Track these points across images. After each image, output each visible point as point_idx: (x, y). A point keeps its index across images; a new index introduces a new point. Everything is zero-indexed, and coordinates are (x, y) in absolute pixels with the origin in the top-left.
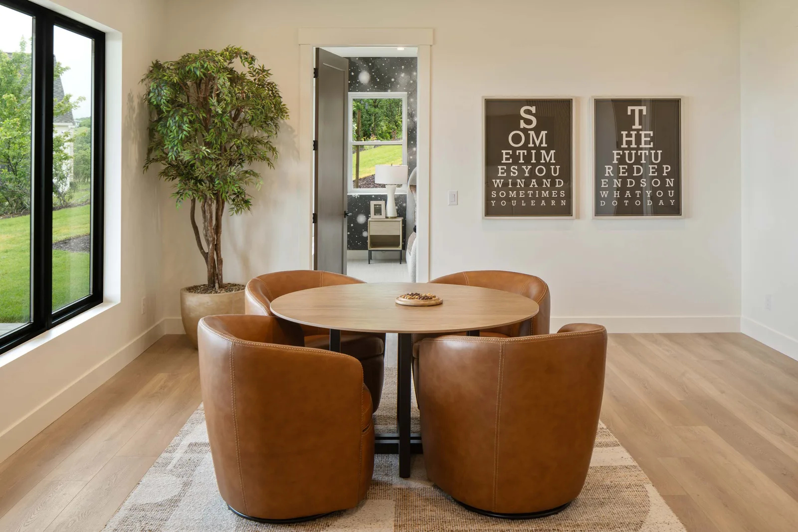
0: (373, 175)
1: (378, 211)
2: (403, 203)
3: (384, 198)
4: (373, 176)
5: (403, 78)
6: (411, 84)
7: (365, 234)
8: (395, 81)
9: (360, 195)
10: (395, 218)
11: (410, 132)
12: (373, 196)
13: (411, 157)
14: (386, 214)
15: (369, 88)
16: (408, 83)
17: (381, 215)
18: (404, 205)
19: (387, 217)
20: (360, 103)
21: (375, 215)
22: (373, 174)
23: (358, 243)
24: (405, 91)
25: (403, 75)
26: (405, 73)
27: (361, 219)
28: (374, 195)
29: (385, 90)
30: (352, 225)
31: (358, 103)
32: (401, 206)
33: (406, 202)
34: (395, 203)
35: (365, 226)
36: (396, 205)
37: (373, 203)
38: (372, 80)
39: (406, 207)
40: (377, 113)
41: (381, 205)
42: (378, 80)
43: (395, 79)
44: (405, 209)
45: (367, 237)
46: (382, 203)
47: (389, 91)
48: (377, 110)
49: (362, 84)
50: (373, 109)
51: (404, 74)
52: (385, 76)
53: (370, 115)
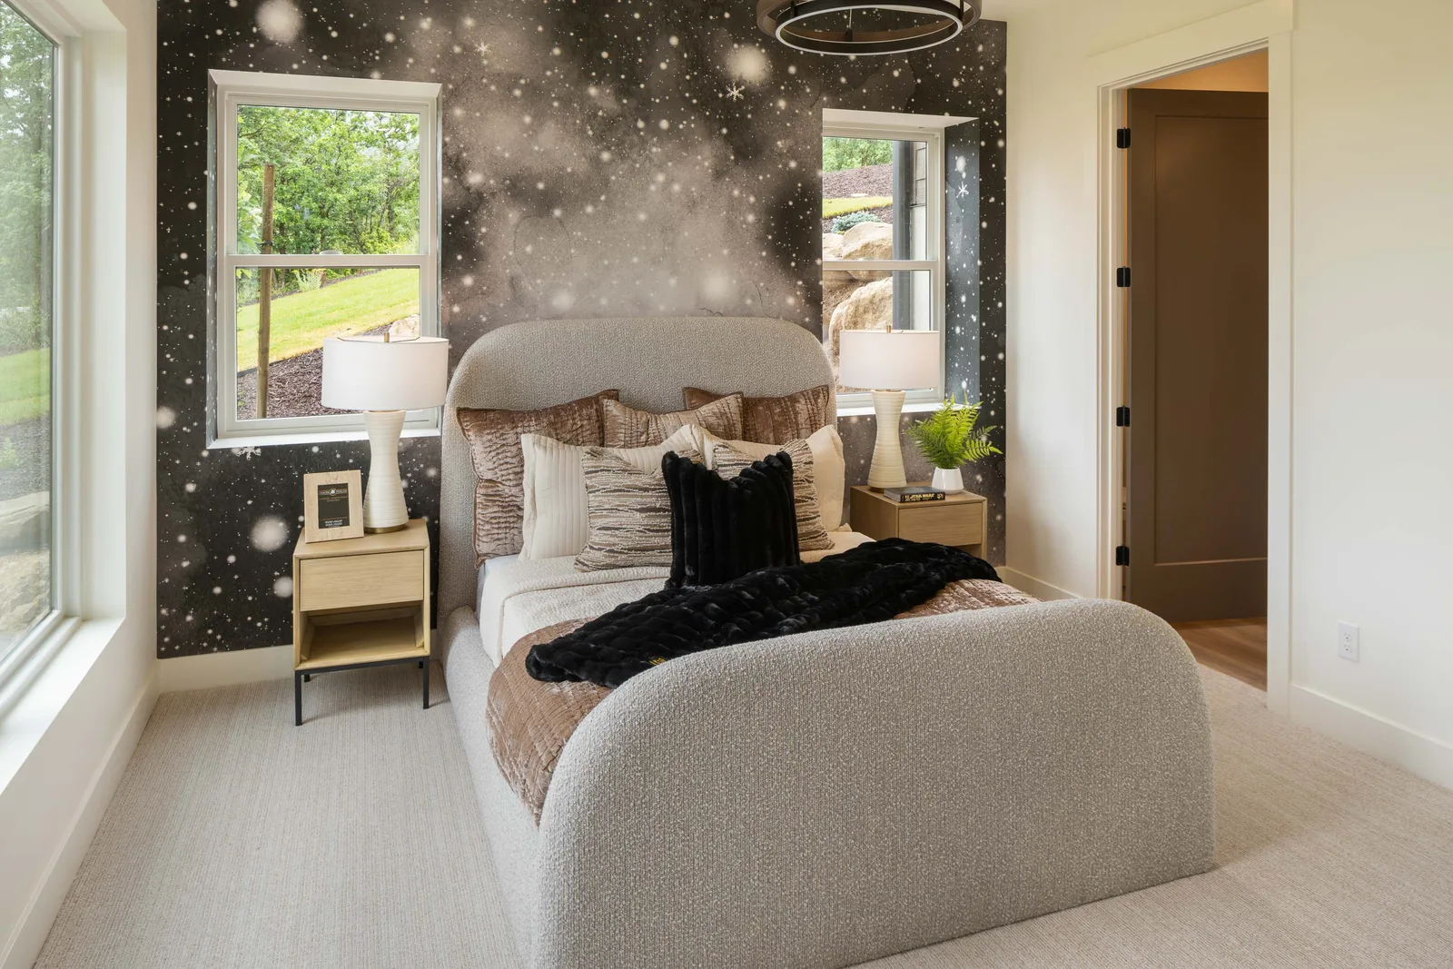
0: (316, 351)
1: (334, 509)
2: (427, 467)
3: (356, 457)
4: (318, 353)
5: (427, 33)
6: (454, 59)
7: (283, 587)
8: (397, 42)
9: (264, 449)
10: (402, 528)
11: (451, 221)
12: (315, 449)
13: (456, 309)
14: (366, 518)
15: (299, 62)
16: (447, 51)
17: (346, 523)
18: (432, 472)
19: (369, 531)
20: (294, 208)
21: (322, 525)
22: (319, 346)
23: (254, 621)
24: (434, 79)
25: (426, 24)
26: (434, 19)
27: (269, 534)
28: (321, 446)
29: (362, 72)
30: (232, 559)
31: (290, 209)
32: (420, 477)
33: (438, 465)
34: (400, 467)
35: (282, 560)
36: (403, 476)
37: (313, 482)
38: (312, 30)
39: (438, 479)
40: (327, 227)
41: (345, 486)
42: (334, 34)
43: (398, 35)
44: (434, 487)
45: (292, 596)
46: (351, 478)
47: (376, 75)
48: (326, 222)
49: (272, 44)
50: (318, 220)
51: (429, 20)
52: (359, 20)
53: (313, 231)
